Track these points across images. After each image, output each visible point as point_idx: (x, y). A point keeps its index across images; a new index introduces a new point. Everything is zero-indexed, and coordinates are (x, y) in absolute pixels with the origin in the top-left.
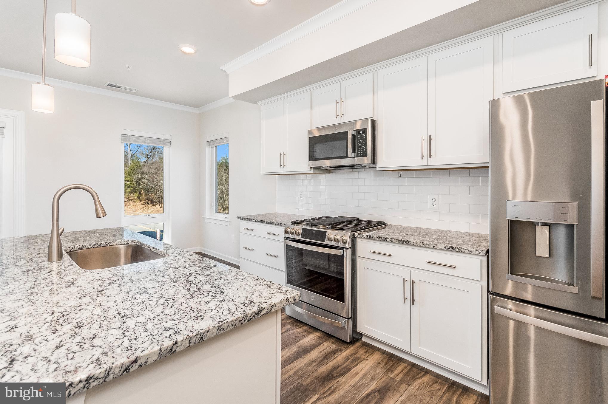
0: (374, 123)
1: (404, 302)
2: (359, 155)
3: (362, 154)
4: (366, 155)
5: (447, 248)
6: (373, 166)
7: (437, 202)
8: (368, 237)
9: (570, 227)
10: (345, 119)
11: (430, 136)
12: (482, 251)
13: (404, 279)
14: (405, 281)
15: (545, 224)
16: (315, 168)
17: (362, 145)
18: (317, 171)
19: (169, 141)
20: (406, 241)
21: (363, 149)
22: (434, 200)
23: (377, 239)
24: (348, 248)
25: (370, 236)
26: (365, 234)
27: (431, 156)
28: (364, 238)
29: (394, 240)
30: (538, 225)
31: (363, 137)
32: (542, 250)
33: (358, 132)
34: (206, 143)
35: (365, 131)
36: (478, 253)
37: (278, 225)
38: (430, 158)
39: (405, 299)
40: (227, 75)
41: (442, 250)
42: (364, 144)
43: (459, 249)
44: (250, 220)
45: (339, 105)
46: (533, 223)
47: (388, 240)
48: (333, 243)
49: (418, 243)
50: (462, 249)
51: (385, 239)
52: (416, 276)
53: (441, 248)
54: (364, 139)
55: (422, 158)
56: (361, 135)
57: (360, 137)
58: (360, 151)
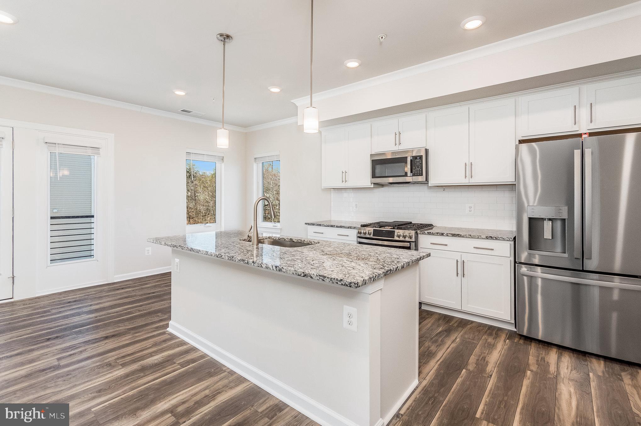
0: (427, 151)
1: (457, 276)
2: (416, 174)
3: (418, 174)
4: (422, 175)
5: (488, 237)
6: (426, 182)
7: (472, 209)
8: (428, 233)
9: (563, 220)
10: (402, 148)
11: (471, 163)
12: (511, 238)
13: (457, 260)
14: (457, 261)
15: (550, 219)
16: (374, 184)
17: (418, 167)
18: (376, 186)
19: (221, 157)
20: (458, 235)
21: (419, 170)
22: (470, 207)
23: (436, 234)
24: (414, 242)
25: (430, 233)
26: (426, 232)
27: (472, 176)
28: (426, 234)
29: (449, 235)
30: (546, 220)
31: (419, 161)
32: (547, 235)
33: (415, 158)
34: (253, 160)
35: (421, 157)
36: (508, 239)
37: (349, 228)
38: (471, 178)
39: (457, 274)
40: (297, 107)
41: (484, 239)
42: (420, 167)
43: (495, 238)
44: (320, 225)
45: (397, 136)
46: (542, 219)
47: (444, 235)
48: (401, 239)
49: (467, 235)
50: (498, 238)
51: (442, 234)
52: (465, 257)
53: (483, 237)
54: (420, 163)
55: (465, 178)
56: (418, 160)
57: (417, 161)
58: (417, 172)
